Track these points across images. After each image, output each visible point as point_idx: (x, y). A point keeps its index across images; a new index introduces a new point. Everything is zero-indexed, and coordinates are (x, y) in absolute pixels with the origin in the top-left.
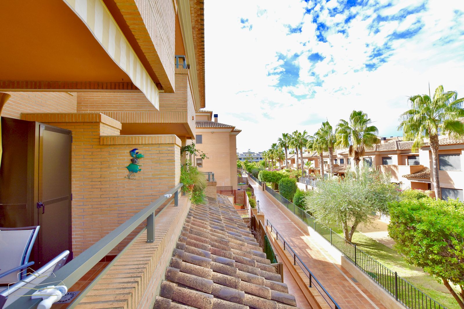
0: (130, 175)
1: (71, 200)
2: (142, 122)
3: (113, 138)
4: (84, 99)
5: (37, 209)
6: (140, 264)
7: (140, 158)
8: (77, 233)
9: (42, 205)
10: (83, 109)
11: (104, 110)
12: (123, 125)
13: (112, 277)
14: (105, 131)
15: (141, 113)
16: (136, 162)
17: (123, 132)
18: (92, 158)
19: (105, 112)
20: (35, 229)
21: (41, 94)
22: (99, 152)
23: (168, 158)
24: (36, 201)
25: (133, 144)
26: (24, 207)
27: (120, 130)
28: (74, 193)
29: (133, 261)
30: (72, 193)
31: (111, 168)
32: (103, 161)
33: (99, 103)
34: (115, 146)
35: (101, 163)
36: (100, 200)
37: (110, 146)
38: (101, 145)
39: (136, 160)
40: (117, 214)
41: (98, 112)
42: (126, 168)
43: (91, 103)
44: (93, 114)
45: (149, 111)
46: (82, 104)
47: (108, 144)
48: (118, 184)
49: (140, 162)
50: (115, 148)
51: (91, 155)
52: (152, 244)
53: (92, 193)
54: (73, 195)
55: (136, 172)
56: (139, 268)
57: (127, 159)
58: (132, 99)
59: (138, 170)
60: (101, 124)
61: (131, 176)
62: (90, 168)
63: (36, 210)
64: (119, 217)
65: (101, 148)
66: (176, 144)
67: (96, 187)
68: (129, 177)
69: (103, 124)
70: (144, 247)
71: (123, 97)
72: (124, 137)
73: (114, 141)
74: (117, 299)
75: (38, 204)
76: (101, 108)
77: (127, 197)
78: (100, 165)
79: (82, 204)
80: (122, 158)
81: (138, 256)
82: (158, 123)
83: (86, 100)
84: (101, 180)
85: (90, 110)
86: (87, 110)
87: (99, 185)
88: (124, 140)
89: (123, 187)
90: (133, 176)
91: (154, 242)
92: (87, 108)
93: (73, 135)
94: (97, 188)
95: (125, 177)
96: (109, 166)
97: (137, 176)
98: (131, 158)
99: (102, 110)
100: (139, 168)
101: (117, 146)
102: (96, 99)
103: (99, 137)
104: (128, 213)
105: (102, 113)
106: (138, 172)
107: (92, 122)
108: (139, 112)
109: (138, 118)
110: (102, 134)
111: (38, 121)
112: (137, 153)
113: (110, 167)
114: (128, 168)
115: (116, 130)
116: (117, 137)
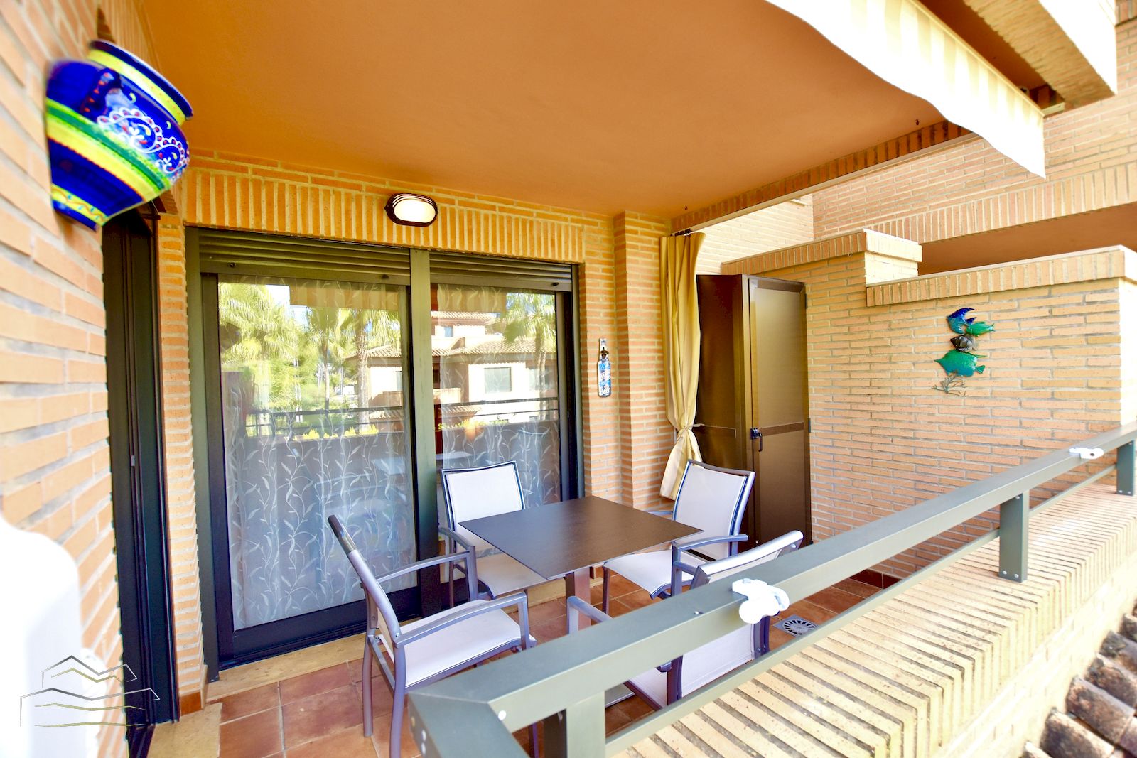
0: (950, 383)
1: (809, 432)
2: (985, 230)
3: (900, 285)
4: (828, 206)
5: (751, 441)
6: (972, 626)
7: (979, 334)
8: (822, 504)
9: (758, 434)
10: (826, 230)
11: (874, 222)
12: (926, 248)
13: (893, 626)
14: (876, 272)
15: (980, 203)
16: (966, 346)
17: (923, 268)
18: (850, 341)
19: (876, 224)
20: (747, 476)
21: (749, 219)
22: (863, 324)
23: (1089, 330)
24: (748, 426)
25: (958, 295)
26: (731, 434)
27: (919, 263)
28: (814, 417)
29: (950, 609)
30: (810, 417)
31: (894, 363)
32: (875, 347)
33: (861, 207)
34: (904, 308)
35: (870, 350)
36: (870, 439)
37: (892, 307)
38: (869, 307)
39: (965, 340)
40: (913, 482)
41: (860, 228)
42: (938, 365)
43: (843, 212)
44: (846, 236)
45: (1007, 189)
46: (825, 219)
47: (885, 303)
48: (916, 405)
49: (980, 346)
50: (904, 311)
51: (846, 334)
52: (1015, 586)
53: (850, 420)
54: (813, 422)
55: (968, 373)
56: (969, 636)
57: (939, 339)
58: (949, 170)
59: (974, 368)
60: (867, 257)
61: (952, 384)
62: (845, 364)
63: (749, 442)
64: (918, 490)
65: (869, 316)
66: (1124, 278)
67: (861, 407)
68: (947, 388)
69: (872, 256)
70: (988, 586)
71: (924, 171)
72: (929, 279)
73: (901, 294)
74: (901, 680)
75: (752, 432)
76: (866, 218)
77: (941, 442)
78: (867, 355)
79: (831, 445)
80: (925, 336)
81: (968, 602)
82: (1047, 220)
83: (831, 207)
84: (873, 392)
85: (841, 229)
86: (836, 230)
87: (868, 404)
88: (929, 289)
89: (930, 414)
90: (959, 384)
91: (1024, 582)
92: (836, 225)
93: (808, 292)
94: (862, 411)
95: (935, 388)
96: (890, 358)
97: (971, 385)
98: (953, 335)
99: (868, 223)
100: (979, 364)
101: (909, 305)
102: (853, 198)
103: (864, 289)
104: (942, 484)
105: (870, 228)
106: (975, 375)
107: (846, 256)
108: (976, 202)
109: (971, 218)
110: (870, 280)
111: (746, 273)
112: (971, 320)
113: (893, 361)
114: (944, 363)
115: (907, 264)
116: (910, 281)
